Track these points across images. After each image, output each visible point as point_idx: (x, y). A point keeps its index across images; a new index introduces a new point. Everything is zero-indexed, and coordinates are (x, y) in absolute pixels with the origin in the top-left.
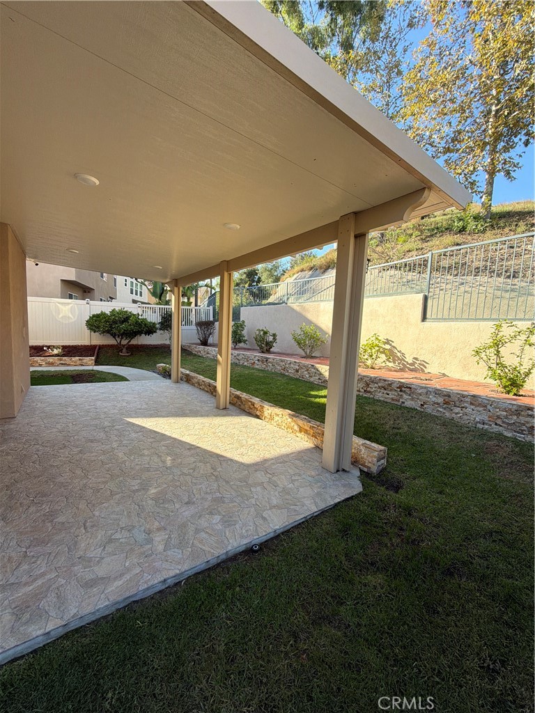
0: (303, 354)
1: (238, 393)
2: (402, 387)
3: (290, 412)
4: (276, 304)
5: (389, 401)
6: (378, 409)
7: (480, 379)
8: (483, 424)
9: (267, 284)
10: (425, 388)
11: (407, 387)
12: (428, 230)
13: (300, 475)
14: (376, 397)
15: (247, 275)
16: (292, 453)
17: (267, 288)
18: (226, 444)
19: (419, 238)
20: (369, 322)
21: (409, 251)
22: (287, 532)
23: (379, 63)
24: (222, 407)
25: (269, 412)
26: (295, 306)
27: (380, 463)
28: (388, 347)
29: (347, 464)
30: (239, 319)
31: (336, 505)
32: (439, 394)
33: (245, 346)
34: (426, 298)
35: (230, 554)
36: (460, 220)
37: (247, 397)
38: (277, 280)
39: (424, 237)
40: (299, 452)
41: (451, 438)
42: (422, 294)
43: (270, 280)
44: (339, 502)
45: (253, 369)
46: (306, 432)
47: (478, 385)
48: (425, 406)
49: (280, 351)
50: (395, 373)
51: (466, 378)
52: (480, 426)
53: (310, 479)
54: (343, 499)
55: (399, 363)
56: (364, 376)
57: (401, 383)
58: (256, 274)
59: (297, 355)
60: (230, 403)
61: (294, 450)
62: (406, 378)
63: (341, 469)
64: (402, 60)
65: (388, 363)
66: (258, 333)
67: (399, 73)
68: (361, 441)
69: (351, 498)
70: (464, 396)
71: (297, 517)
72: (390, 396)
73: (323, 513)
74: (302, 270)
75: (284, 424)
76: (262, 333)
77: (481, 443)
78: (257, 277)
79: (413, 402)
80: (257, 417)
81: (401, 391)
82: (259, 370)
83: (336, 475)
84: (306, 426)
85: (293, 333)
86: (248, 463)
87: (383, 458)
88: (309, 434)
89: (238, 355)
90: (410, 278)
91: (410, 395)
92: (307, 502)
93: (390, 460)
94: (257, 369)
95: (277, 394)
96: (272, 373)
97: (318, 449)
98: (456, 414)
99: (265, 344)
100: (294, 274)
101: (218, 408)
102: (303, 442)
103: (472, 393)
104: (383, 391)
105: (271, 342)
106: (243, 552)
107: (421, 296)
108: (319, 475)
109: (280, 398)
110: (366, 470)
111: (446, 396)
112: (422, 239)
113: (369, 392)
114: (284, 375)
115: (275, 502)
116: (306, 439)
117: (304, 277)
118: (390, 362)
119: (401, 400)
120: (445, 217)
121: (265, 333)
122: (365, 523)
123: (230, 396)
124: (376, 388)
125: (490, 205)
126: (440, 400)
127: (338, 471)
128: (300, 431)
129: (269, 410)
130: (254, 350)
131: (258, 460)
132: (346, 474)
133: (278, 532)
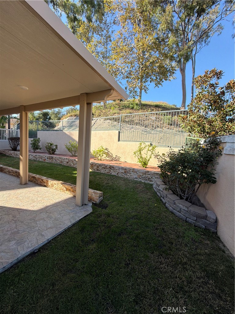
0: (71, 155)
1: (34, 175)
2: (111, 167)
3: (62, 182)
4: (59, 131)
5: (106, 173)
6: (101, 177)
7: (136, 163)
8: (136, 179)
9: (54, 120)
10: (118, 167)
11: (112, 167)
12: (122, 106)
13: (64, 210)
14: (101, 172)
15: (43, 115)
16: (62, 201)
17: (54, 123)
18: (24, 203)
19: (118, 109)
20: (99, 141)
21: (115, 113)
22: (55, 239)
23: (103, 33)
24: (23, 183)
25: (51, 183)
26: (67, 132)
27: (100, 199)
28: (106, 151)
29: (86, 202)
30: (37, 137)
31: (80, 220)
32: (123, 169)
33: (40, 151)
34: (119, 132)
35: (20, 259)
36: (132, 104)
37: (39, 177)
38: (59, 119)
39: (120, 109)
40: (65, 200)
41: (126, 185)
42: (118, 131)
43: (56, 119)
44: (82, 218)
45: (45, 162)
46: (69, 190)
47: (136, 165)
48: (119, 174)
49: (60, 154)
50: (109, 162)
51: (133, 163)
52: (135, 179)
53: (69, 211)
54: (84, 216)
55: (111, 158)
56: (97, 164)
57: (110, 165)
58: (48, 115)
59: (68, 155)
60: (29, 181)
61: (63, 199)
62: (113, 163)
63: (84, 204)
64: (111, 35)
65: (107, 158)
66: (47, 144)
67: (110, 41)
68: (93, 191)
69: (87, 215)
70: (130, 169)
71: (61, 230)
72: (107, 171)
73: (74, 225)
74: (71, 116)
75: (59, 188)
76: (50, 144)
77: (135, 185)
78: (49, 117)
79: (114, 173)
80: (45, 186)
81: (110, 169)
82: (48, 163)
83: (82, 207)
84: (69, 187)
85: (66, 145)
86: (37, 210)
87: (101, 196)
88: (71, 191)
89: (36, 156)
90: (115, 124)
91: (113, 170)
92: (66, 222)
93: (104, 197)
94: (47, 162)
95: (56, 174)
96: (55, 164)
97: (75, 196)
98: (128, 176)
99: (51, 150)
100: (67, 117)
101: (21, 184)
102: (68, 195)
103: (133, 168)
104: (104, 169)
105: (55, 149)
106: (28, 255)
107: (117, 132)
108: (73, 209)
109: (58, 175)
110: (94, 202)
111: (125, 169)
112: (119, 109)
113: (99, 170)
114: (61, 165)
115: (49, 226)
116: (69, 193)
117: (72, 119)
118: (107, 157)
119: (110, 172)
120: (128, 102)
121: (51, 145)
122: (91, 224)
123: (29, 177)
124: (101, 168)
125: (141, 101)
126: (123, 171)
127: (83, 205)
128: (67, 190)
129: (51, 182)
130: (45, 153)
131: (42, 207)
132: (86, 206)
133: (50, 240)
